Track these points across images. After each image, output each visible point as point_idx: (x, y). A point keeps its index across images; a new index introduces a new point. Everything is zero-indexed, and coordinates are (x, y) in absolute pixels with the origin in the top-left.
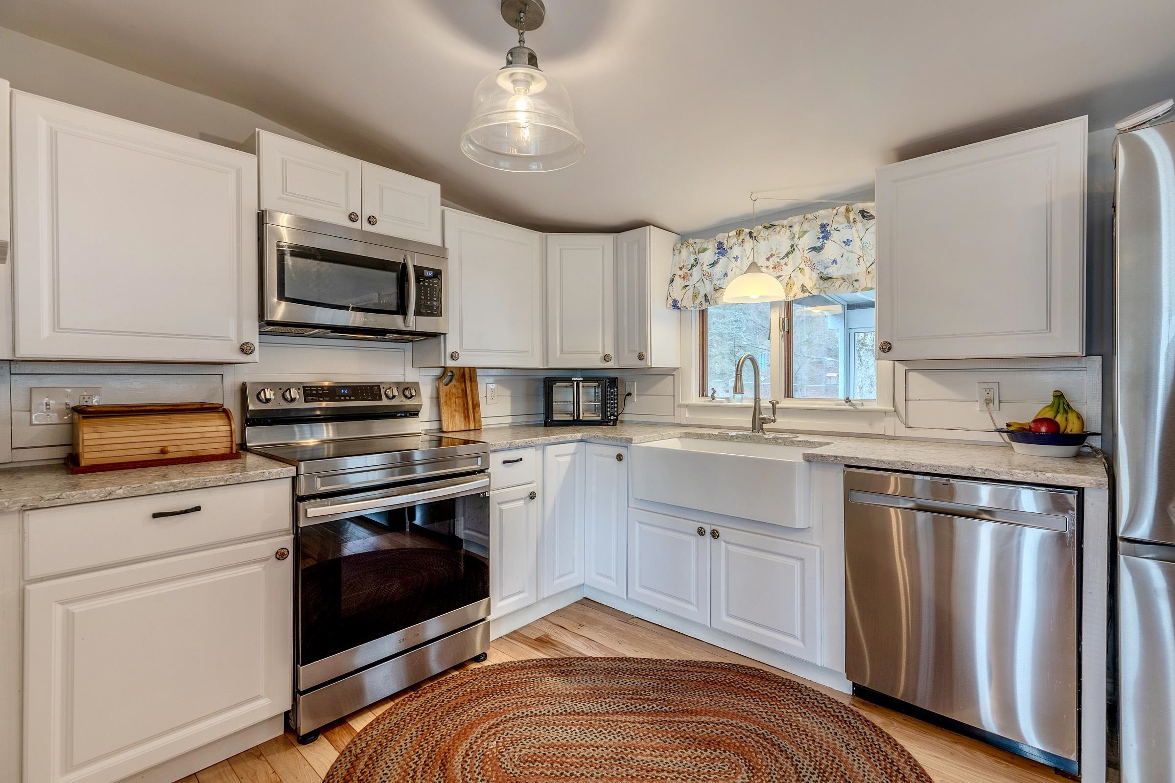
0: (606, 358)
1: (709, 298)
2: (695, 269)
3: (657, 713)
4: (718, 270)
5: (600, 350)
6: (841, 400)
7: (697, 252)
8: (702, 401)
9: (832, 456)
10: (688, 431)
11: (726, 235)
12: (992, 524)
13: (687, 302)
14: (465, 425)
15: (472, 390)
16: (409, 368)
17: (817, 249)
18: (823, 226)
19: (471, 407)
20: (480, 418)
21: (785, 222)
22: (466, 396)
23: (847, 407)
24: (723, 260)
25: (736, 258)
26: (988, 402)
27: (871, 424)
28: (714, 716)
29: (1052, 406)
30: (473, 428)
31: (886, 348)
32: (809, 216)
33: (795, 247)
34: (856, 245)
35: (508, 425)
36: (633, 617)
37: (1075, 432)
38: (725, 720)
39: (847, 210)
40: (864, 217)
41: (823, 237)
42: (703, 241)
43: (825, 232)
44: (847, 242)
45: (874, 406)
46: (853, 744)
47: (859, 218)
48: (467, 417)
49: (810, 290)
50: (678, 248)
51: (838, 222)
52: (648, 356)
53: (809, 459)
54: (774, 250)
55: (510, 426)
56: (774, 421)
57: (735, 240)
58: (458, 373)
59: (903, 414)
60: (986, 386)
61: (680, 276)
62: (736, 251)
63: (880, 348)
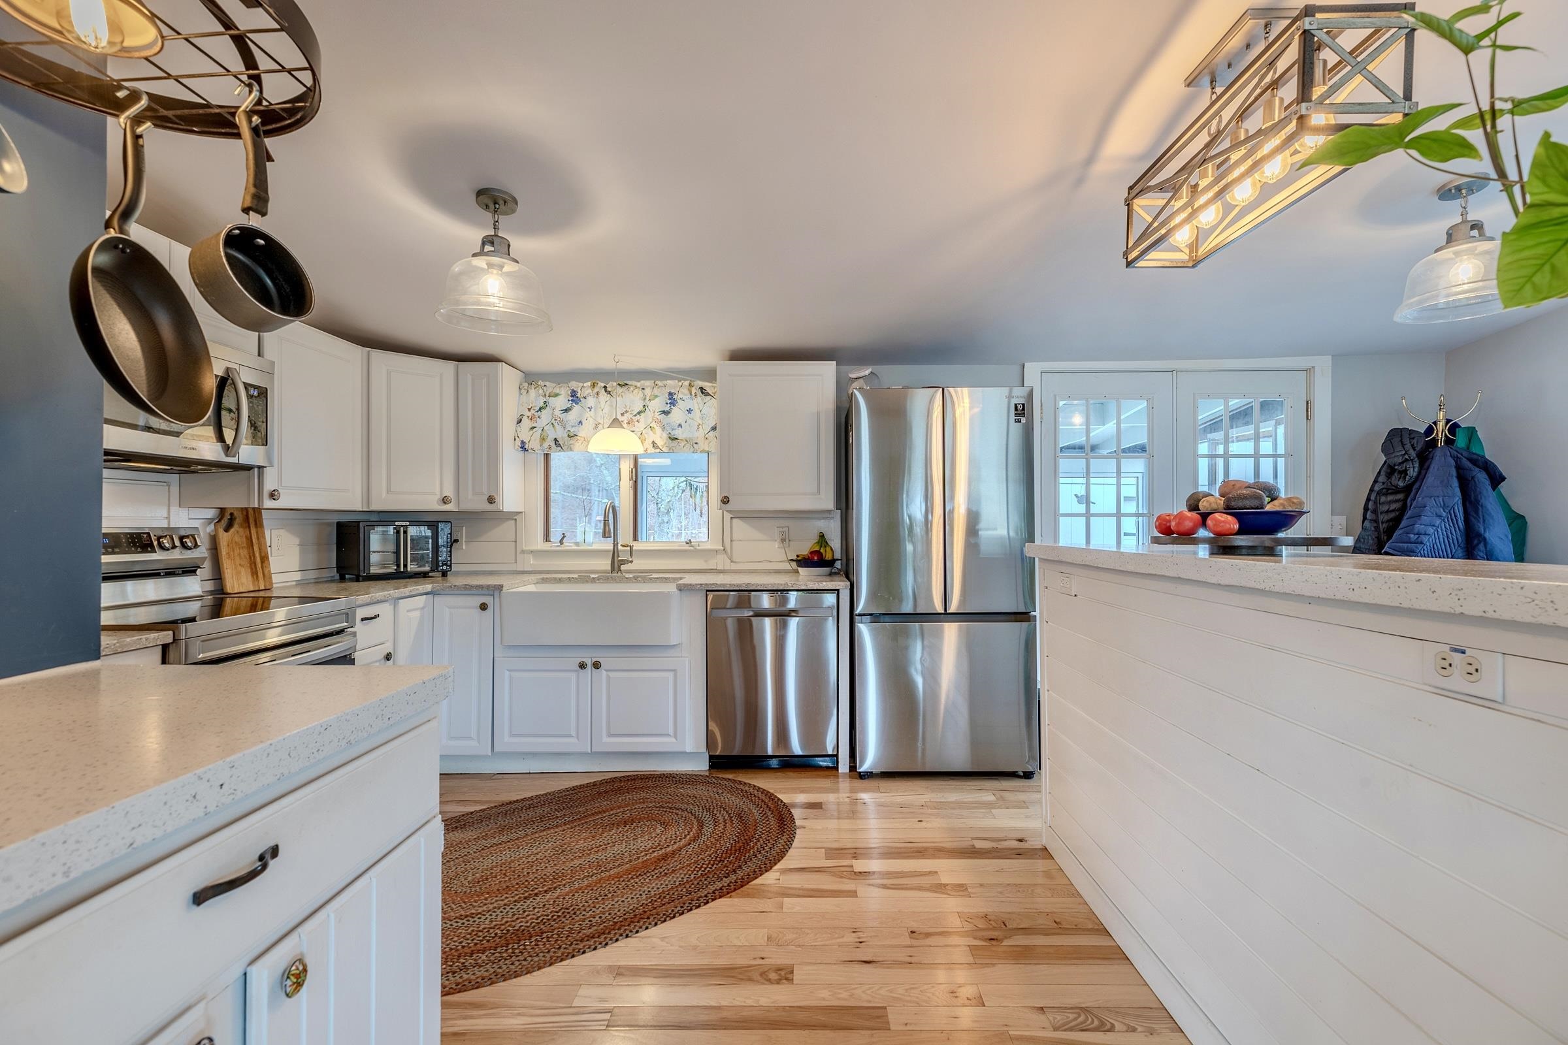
0: (445, 500)
1: (561, 443)
2: (544, 411)
3: (572, 822)
4: (572, 416)
5: (437, 491)
6: (683, 542)
7: (547, 395)
8: (546, 546)
9: (698, 584)
10: (545, 577)
11: (581, 384)
12: (798, 618)
13: (534, 444)
14: (254, 585)
15: (258, 538)
16: (175, 509)
17: (666, 413)
18: (671, 394)
19: (258, 560)
20: (270, 574)
21: (638, 384)
22: (252, 546)
23: (687, 547)
24: (576, 408)
25: (590, 408)
26: (783, 540)
27: (706, 561)
28: (619, 808)
29: (818, 542)
30: (263, 588)
31: (725, 501)
32: (658, 382)
33: (646, 407)
34: (696, 414)
35: (294, 583)
36: (495, 774)
37: (830, 559)
38: (629, 808)
39: (690, 385)
40: (702, 393)
41: (670, 403)
42: (554, 385)
43: (672, 400)
44: (690, 411)
45: (708, 546)
46: (720, 791)
47: (699, 392)
48: (254, 573)
49: (661, 448)
50: (526, 388)
51: (683, 393)
52: (499, 499)
53: (681, 588)
54: (628, 407)
55: (297, 585)
56: (631, 562)
57: (590, 391)
58: (240, 515)
59: (729, 551)
60: (781, 529)
61: (528, 417)
62: (591, 401)
63: (721, 501)
